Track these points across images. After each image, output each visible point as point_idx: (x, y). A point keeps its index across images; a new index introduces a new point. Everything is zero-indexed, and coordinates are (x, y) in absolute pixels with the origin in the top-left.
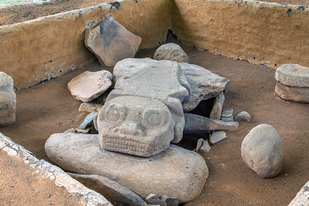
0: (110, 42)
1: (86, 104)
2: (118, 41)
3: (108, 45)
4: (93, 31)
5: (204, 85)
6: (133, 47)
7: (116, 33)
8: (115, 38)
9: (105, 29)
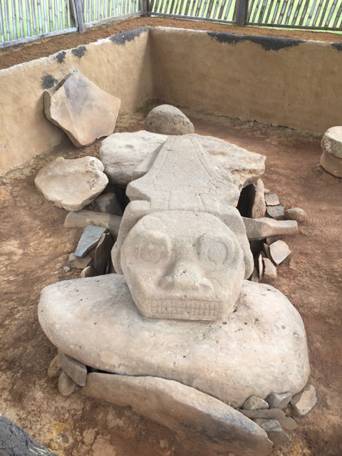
0: (81, 110)
1: (75, 215)
2: (90, 107)
3: (79, 113)
4: (55, 95)
5: (237, 168)
6: (111, 114)
7: (88, 95)
8: (87, 103)
9: (72, 92)
